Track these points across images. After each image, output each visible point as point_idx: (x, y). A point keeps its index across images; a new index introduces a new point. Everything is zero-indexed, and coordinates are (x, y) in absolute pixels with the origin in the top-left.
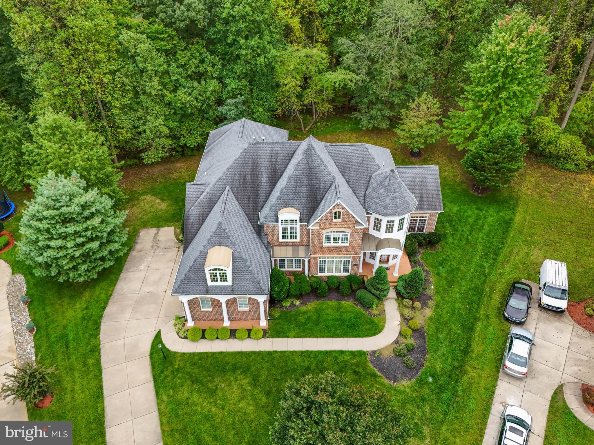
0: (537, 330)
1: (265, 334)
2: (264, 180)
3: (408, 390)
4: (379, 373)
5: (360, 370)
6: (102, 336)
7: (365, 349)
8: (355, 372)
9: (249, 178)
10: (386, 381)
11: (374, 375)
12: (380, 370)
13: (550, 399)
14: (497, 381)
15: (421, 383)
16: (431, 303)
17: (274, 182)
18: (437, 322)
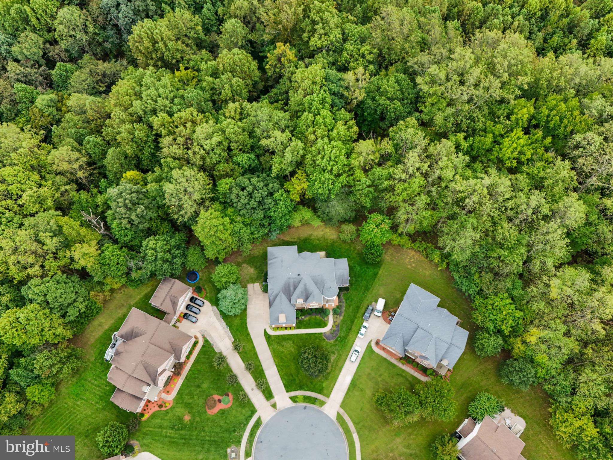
0: (372, 320)
1: (295, 328)
2: (292, 289)
3: (332, 343)
5: (320, 338)
10: (327, 341)
11: (324, 339)
12: (326, 338)
15: (336, 340)
16: (343, 314)
17: (295, 289)
18: (343, 321)
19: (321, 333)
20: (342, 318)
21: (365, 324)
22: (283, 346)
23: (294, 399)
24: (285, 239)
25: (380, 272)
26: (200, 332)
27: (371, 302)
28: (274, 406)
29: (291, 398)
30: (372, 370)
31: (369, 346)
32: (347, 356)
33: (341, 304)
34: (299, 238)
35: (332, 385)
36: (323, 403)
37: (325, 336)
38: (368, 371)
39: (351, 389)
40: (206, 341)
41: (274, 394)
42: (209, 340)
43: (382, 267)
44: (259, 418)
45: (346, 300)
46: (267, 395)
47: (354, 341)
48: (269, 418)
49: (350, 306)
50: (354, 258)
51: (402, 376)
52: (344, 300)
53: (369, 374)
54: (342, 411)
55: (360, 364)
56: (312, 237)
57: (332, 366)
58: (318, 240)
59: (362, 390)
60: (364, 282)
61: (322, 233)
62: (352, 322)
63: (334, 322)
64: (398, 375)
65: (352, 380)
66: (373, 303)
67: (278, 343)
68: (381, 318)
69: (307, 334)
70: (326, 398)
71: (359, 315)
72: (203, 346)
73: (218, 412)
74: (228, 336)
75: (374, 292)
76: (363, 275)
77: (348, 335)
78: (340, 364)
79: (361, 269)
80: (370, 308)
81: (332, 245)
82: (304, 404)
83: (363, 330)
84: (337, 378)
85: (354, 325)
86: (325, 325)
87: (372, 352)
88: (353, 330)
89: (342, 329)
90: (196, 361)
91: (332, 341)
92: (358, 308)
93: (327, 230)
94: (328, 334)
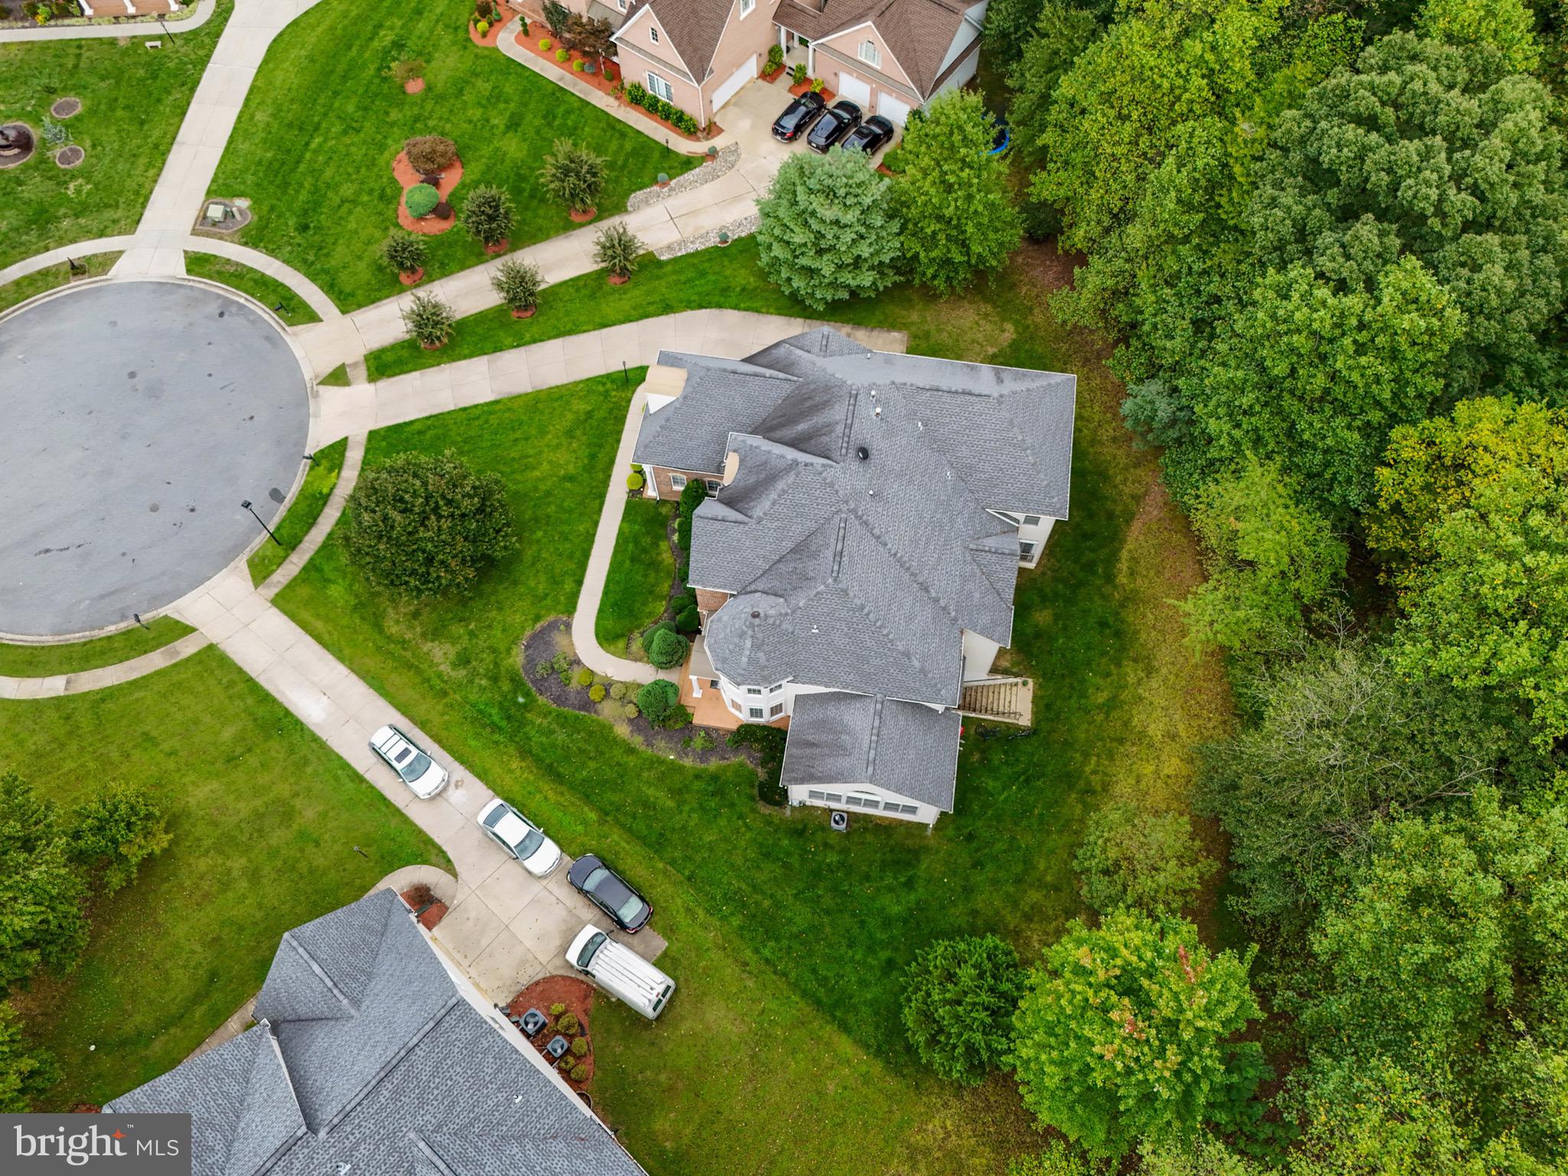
0: (554, 900)
1: (635, 493)
2: (802, 427)
3: (510, 661)
4: (538, 626)
5: (548, 602)
6: (689, 314)
7: (576, 615)
8: (546, 595)
9: (807, 404)
10: (528, 633)
11: (537, 619)
12: (543, 631)
13: (444, 848)
14: (494, 791)
15: (516, 683)
16: (638, 740)
17: (794, 443)
18: (603, 736)
19: (571, 608)
20: (623, 730)
21: (548, 854)
22: (570, 434)
23: (333, 455)
24: (1136, 525)
25: (845, 1046)
26: (734, 150)
27: (669, 932)
28: (338, 377)
29: (341, 446)
30: (302, 835)
31: (427, 851)
32: (423, 725)
33: (698, 742)
34: (1131, 599)
35: (319, 625)
36: (260, 571)
37: (553, 626)
38: (308, 814)
39: (262, 711)
40: (688, 163)
41: (384, 384)
42: (689, 176)
43: (877, 1068)
44: (313, 318)
45: (715, 778)
46: (389, 357)
47: (482, 775)
48: (299, 353)
49: (677, 792)
50: (968, 891)
51: (197, 999)
52: (714, 764)
53: (288, 815)
54: (187, 648)
55: (358, 778)
56: (1132, 673)
57: (403, 643)
58: (1112, 704)
59: (231, 760)
60: (801, 916)
61: (1156, 731)
62: (587, 792)
63: (607, 686)
64: (213, 976)
65: (298, 725)
66: (660, 944)
67: (589, 414)
68: (554, 969)
69: (590, 538)
70: (274, 591)
71: (616, 839)
72: (667, 152)
73: (393, 181)
74: (683, 242)
75: (730, 970)
76: (847, 920)
77: (524, 753)
78: (399, 680)
79: (887, 923)
80: (631, 910)
81: (1068, 779)
82: (292, 494)
83: (513, 829)
84: (340, 657)
85: (568, 798)
86: (607, 637)
87: (391, 862)
88: (547, 787)
89: (562, 720)
90: (614, 126)
91: (517, 658)
92: (657, 844)
93: (1172, 765)
94: (559, 639)
